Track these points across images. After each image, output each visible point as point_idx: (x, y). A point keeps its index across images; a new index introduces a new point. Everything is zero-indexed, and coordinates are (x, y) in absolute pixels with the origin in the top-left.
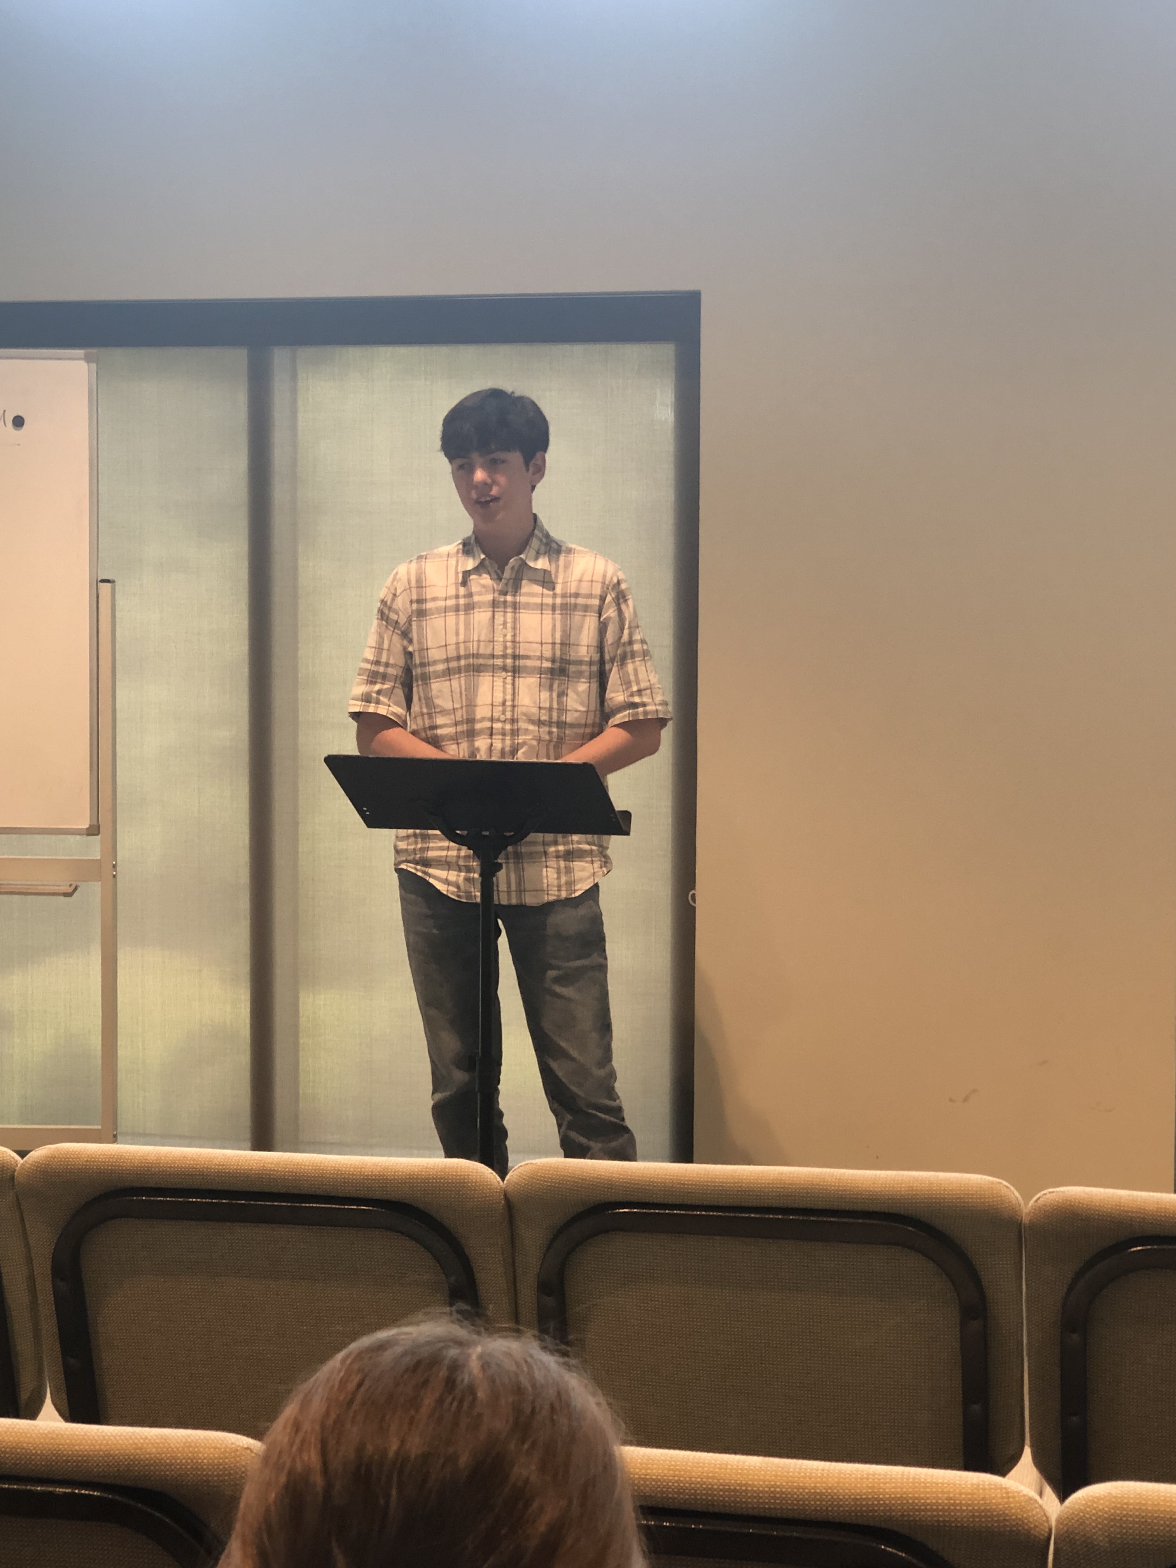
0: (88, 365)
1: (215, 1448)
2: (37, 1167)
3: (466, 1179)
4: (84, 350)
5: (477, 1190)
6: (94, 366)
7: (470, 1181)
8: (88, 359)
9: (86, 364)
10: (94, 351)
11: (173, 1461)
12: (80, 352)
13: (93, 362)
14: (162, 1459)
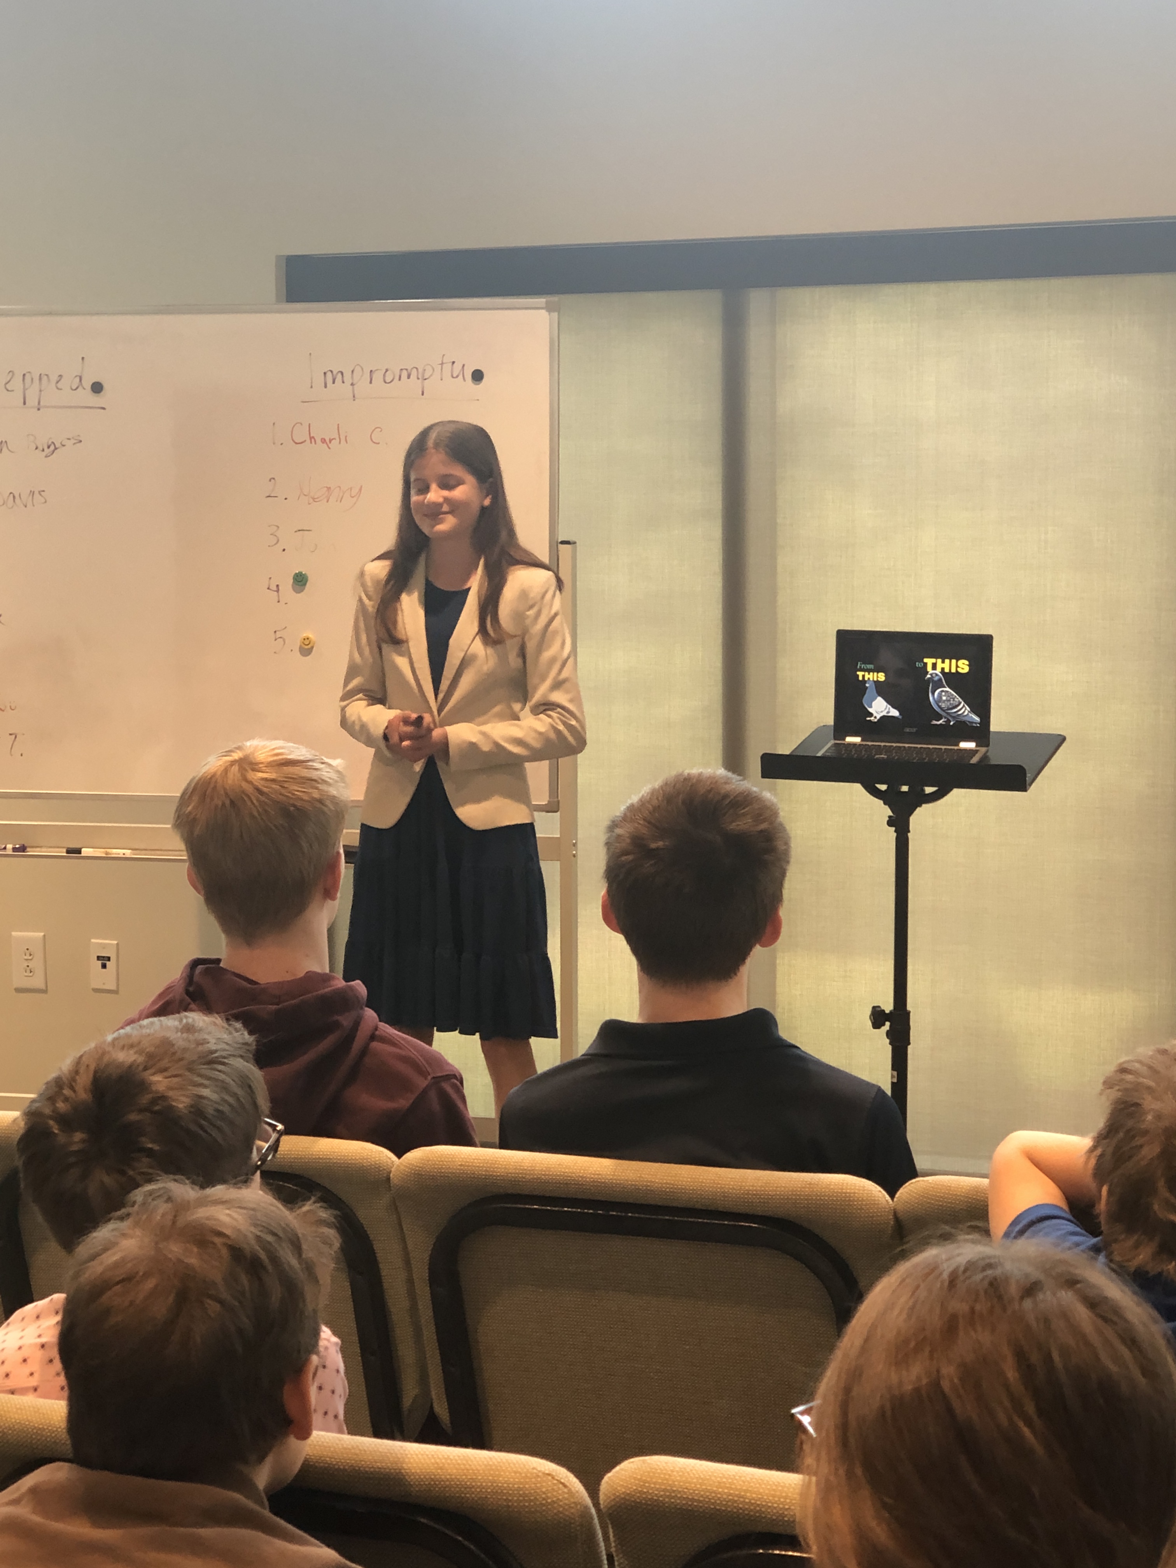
0: (549, 314)
1: (515, 1472)
2: (412, 1169)
3: (852, 1197)
4: (544, 298)
5: (863, 1209)
6: (555, 315)
7: (856, 1199)
8: (549, 308)
9: (547, 313)
10: (555, 299)
11: (474, 1484)
12: (541, 301)
13: (554, 311)
14: (463, 1481)
